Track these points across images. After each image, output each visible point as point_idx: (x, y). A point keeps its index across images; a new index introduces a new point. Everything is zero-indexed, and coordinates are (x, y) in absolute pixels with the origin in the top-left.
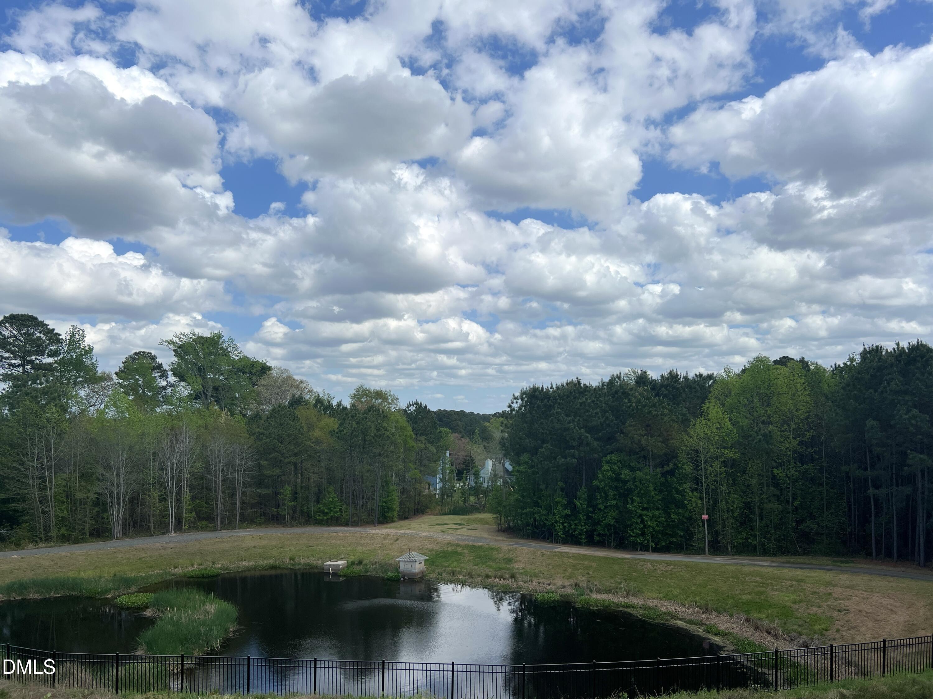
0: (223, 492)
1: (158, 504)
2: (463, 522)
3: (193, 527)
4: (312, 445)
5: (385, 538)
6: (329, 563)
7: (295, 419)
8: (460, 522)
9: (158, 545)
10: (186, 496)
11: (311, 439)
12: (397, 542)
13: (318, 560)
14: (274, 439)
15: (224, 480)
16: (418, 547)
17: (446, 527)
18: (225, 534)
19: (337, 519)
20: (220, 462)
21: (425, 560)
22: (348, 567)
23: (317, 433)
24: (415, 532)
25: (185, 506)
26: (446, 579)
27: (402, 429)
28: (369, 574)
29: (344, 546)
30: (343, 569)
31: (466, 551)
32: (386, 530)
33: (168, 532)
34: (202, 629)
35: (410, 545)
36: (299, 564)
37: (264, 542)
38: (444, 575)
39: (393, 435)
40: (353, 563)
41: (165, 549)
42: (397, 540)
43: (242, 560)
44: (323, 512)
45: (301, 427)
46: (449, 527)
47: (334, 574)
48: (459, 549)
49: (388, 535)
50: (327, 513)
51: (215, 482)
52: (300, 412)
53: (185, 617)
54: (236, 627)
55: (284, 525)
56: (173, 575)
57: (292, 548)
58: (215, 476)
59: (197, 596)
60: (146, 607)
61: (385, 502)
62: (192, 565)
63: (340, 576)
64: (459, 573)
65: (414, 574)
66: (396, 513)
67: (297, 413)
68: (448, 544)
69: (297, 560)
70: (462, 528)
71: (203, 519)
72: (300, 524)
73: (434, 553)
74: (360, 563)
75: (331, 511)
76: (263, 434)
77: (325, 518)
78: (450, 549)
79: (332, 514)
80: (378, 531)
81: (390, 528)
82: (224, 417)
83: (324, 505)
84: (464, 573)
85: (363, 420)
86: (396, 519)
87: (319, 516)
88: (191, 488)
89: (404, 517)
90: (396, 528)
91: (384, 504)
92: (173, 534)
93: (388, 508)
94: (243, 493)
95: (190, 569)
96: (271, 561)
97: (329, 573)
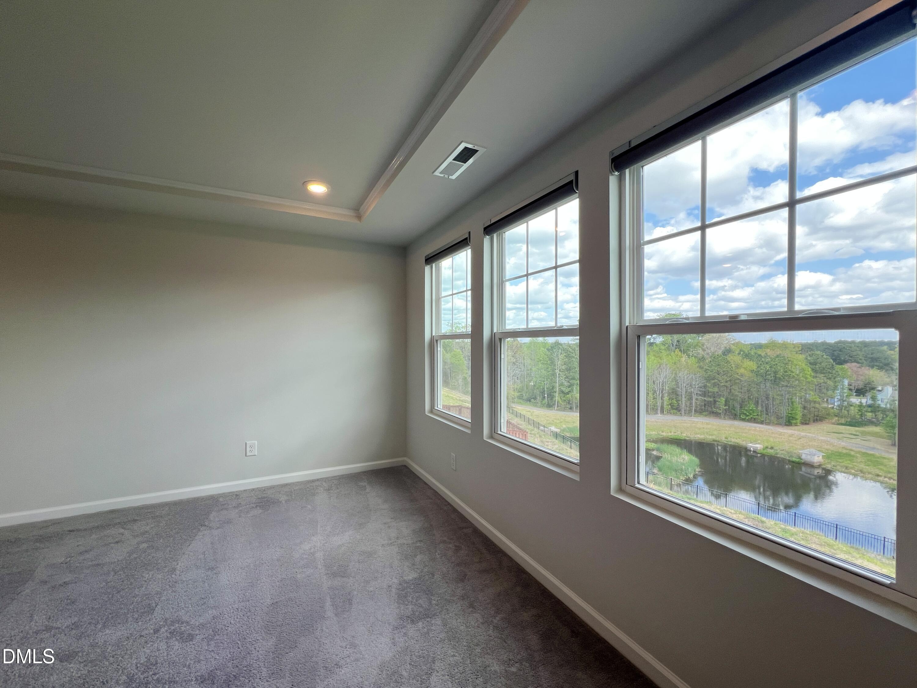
0: (685, 397)
1: (652, 400)
2: (857, 434)
3: (669, 412)
4: (739, 377)
5: (790, 436)
6: (750, 445)
7: (728, 362)
8: (854, 433)
9: (653, 420)
10: (666, 398)
11: (738, 374)
12: (800, 440)
13: (743, 441)
14: (715, 373)
15: (686, 392)
16: (818, 446)
17: (841, 435)
18: (686, 418)
19: (755, 419)
20: (684, 383)
21: (823, 456)
22: (764, 449)
23: (742, 371)
24: (814, 435)
25: (665, 403)
26: (840, 470)
27: (803, 370)
28: (778, 456)
29: (760, 436)
30: (760, 450)
31: (858, 455)
32: (791, 431)
33: (657, 413)
34: (684, 467)
35: (811, 443)
36: (731, 442)
37: (709, 426)
38: (838, 467)
39: (797, 375)
40: (767, 448)
41: (657, 422)
42: (800, 439)
43: (697, 434)
44: (745, 414)
45: (732, 367)
46: (844, 436)
47: (754, 452)
48: (852, 453)
49: (793, 435)
50: (748, 415)
51: (682, 392)
52: (730, 357)
53: (674, 459)
54: (699, 470)
55: (720, 418)
56: (662, 435)
57: (726, 432)
58: (681, 388)
59: (677, 450)
60: (653, 450)
61: (790, 414)
62: (671, 432)
63: (759, 453)
64: (852, 468)
65: (814, 463)
66: (798, 421)
67: (729, 359)
68: (843, 448)
69: (729, 439)
70: (857, 438)
71: (674, 409)
72: (730, 418)
73: (830, 452)
74: (772, 448)
75: (751, 414)
76: (708, 370)
77: (747, 418)
78: (844, 451)
79: (751, 416)
80: (785, 431)
81: (795, 430)
82: (684, 358)
83: (746, 410)
84: (856, 469)
85: (774, 365)
86: (799, 424)
87: (743, 416)
88: (669, 394)
89: (805, 422)
90: (799, 430)
91: (790, 415)
92: (660, 415)
93: (793, 418)
94: (697, 399)
95: (670, 434)
96: (714, 437)
97: (750, 451)
